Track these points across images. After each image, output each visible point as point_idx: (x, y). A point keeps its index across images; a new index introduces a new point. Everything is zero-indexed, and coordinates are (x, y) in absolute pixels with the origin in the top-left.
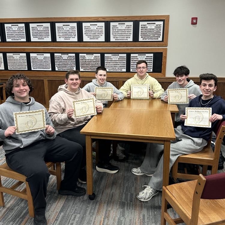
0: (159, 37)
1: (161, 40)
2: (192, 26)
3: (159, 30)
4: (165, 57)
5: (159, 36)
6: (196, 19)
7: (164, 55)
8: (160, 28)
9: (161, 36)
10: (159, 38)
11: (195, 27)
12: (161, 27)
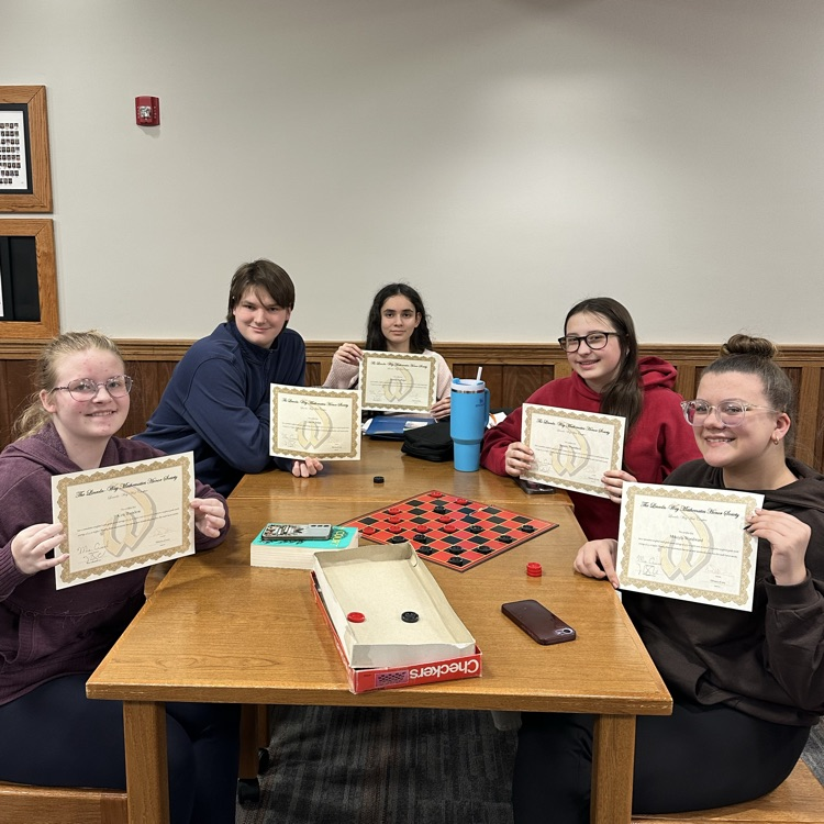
0: (12, 173)
1: (26, 188)
2: (140, 130)
3: (11, 146)
4: (44, 254)
5: (12, 169)
6: (154, 102)
7: (41, 248)
8: (14, 138)
9: (23, 171)
10: (14, 178)
11: (157, 135)
12: (17, 133)
